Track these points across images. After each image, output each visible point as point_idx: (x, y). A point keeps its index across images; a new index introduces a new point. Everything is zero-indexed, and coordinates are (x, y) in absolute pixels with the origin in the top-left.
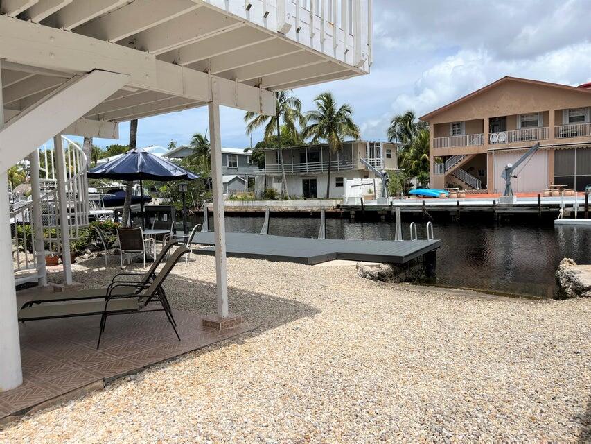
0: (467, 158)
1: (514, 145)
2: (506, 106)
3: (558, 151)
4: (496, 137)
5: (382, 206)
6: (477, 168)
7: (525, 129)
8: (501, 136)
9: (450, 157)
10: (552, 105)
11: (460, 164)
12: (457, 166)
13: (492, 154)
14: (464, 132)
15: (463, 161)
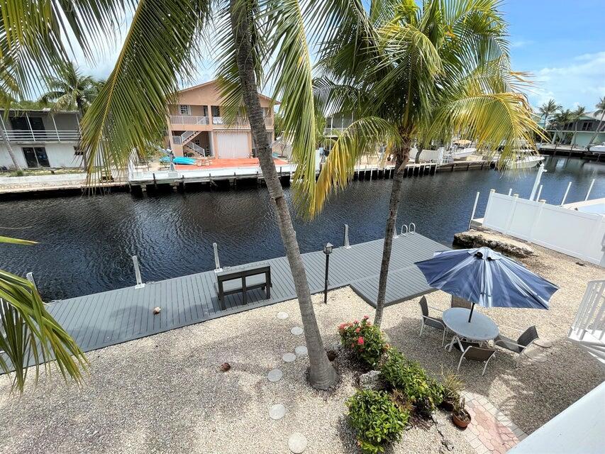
4: (216, 120)
5: (173, 180)
6: (203, 141)
8: (219, 120)
9: (184, 132)
11: (193, 137)
12: (191, 139)
13: (216, 132)
14: (190, 113)
15: (195, 135)
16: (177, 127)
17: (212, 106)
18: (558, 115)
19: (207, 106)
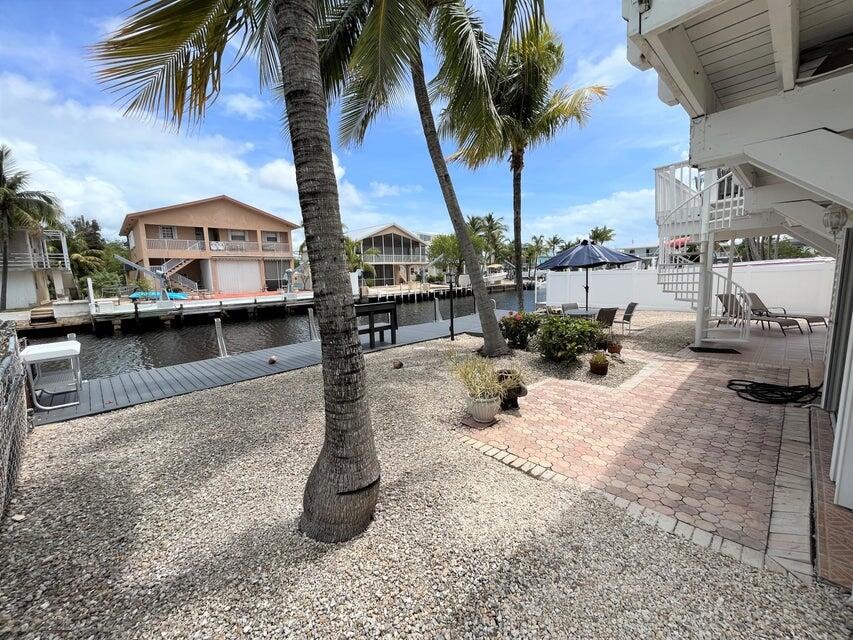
0: (188, 262)
1: (232, 254)
2: (222, 220)
3: (267, 262)
4: (215, 245)
5: (166, 311)
6: (195, 272)
7: (235, 242)
8: (219, 246)
9: (167, 260)
10: (259, 227)
11: (181, 267)
12: (177, 269)
13: (215, 260)
14: (176, 236)
15: (184, 265)
16: (157, 254)
17: (209, 229)
18: (562, 247)
19: (202, 229)
